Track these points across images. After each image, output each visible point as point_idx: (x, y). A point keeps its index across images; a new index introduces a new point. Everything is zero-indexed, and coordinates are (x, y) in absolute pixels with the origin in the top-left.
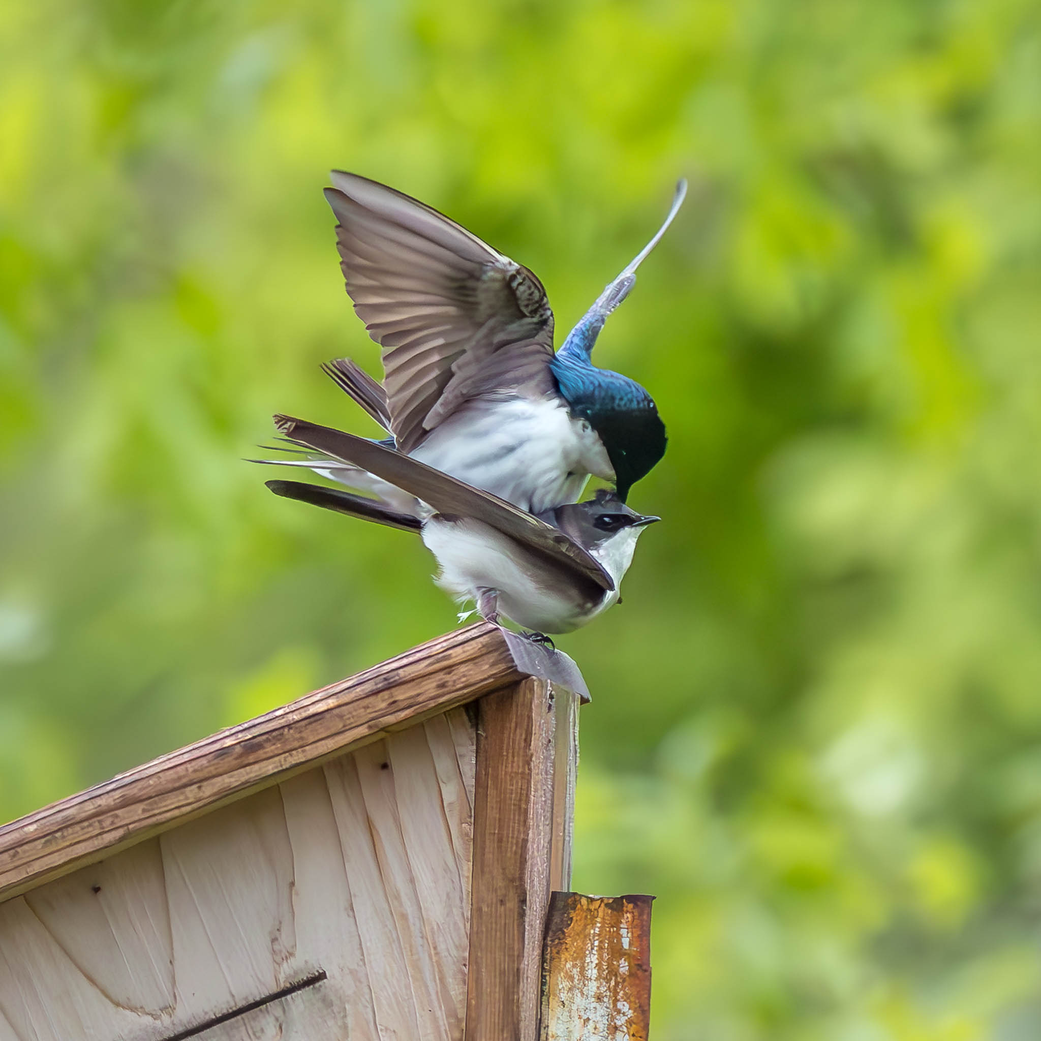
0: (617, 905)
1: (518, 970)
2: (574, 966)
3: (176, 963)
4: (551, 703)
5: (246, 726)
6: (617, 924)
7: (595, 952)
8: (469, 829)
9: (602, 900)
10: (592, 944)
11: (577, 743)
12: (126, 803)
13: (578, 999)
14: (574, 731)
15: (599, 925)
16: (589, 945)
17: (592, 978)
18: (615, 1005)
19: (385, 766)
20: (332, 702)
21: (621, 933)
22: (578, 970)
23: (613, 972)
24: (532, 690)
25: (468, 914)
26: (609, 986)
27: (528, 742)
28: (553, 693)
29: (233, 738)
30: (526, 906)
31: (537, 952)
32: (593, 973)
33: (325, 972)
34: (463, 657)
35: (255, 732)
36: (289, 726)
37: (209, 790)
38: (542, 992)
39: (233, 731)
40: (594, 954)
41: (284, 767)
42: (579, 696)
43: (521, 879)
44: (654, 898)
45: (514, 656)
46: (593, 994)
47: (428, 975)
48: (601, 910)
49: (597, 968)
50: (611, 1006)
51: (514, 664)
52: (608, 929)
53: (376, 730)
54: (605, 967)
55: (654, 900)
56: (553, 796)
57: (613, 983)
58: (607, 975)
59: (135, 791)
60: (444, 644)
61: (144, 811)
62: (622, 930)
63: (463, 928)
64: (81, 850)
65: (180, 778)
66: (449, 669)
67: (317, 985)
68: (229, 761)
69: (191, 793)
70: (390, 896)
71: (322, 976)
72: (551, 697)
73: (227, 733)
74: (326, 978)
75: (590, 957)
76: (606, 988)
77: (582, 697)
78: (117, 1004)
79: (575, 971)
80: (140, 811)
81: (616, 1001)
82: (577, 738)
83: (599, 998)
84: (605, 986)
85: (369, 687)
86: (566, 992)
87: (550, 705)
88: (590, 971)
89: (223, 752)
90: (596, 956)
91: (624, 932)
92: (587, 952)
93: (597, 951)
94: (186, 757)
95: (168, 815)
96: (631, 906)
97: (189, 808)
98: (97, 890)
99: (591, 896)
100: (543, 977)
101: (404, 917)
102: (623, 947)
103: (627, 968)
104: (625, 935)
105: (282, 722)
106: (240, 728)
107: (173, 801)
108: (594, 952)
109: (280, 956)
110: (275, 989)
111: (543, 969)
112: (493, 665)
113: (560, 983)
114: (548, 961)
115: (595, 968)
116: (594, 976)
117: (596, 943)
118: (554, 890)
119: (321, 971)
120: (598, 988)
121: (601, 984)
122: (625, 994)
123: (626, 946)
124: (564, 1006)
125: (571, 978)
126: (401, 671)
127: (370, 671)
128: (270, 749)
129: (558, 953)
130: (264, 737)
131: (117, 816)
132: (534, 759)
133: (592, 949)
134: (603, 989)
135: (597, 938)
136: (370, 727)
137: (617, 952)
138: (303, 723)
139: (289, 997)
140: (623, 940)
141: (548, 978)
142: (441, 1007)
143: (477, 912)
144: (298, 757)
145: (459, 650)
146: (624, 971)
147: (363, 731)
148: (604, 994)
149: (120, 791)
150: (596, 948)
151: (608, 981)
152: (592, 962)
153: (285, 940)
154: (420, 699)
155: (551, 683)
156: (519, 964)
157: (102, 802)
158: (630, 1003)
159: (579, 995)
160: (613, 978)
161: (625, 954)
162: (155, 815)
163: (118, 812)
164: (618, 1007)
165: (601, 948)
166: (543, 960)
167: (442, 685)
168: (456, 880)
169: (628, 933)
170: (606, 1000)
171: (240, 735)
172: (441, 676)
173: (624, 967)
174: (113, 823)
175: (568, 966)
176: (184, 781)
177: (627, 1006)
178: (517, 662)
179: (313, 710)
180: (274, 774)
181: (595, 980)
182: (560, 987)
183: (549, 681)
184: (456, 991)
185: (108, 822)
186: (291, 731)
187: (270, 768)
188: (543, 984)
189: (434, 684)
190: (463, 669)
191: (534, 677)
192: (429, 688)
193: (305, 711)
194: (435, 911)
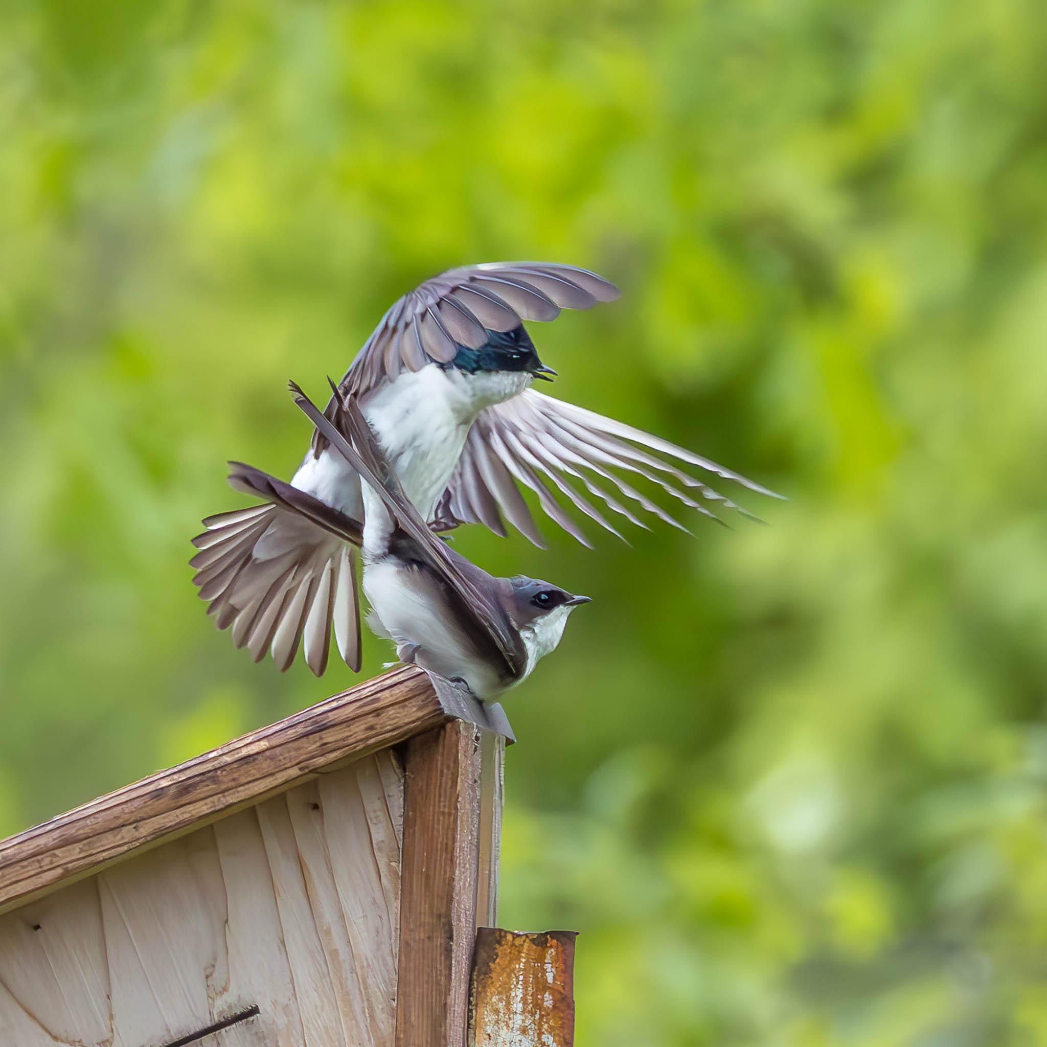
0: (541, 941)
1: (445, 1004)
2: (500, 1000)
3: (114, 997)
4: (476, 745)
5: (180, 767)
6: (541, 960)
7: (521, 987)
8: (398, 867)
9: (526, 935)
10: (517, 978)
11: (502, 783)
12: (66, 842)
13: (504, 1033)
14: (500, 774)
15: (524, 960)
16: (514, 979)
17: (517, 1012)
18: (539, 1039)
19: (316, 807)
20: (264, 744)
21: (545, 968)
22: (504, 1003)
23: (538, 1005)
24: (458, 733)
25: (396, 950)
26: (534, 1020)
27: (455, 783)
28: (479, 735)
29: (169, 778)
30: (453, 942)
31: (463, 988)
32: (518, 1006)
33: (257, 1006)
34: (391, 700)
35: (189, 773)
36: (222, 768)
37: (146, 829)
38: (469, 1024)
39: (168, 773)
40: (519, 988)
41: (218, 808)
42: (505, 738)
43: (448, 915)
44: (577, 934)
45: (440, 699)
46: (518, 1026)
47: (357, 1008)
48: (526, 945)
49: (522, 1002)
50: (536, 1039)
51: (441, 707)
52: (532, 964)
53: (307, 771)
54: (530, 1001)
55: (577, 936)
56: (478, 835)
57: (537, 1017)
58: (531, 1008)
59: (73, 831)
60: (372, 688)
61: (82, 850)
62: (546, 965)
63: (392, 964)
64: (20, 888)
65: (117, 818)
66: (377, 712)
67: (251, 1019)
68: (163, 802)
69: (127, 833)
70: (321, 933)
71: (254, 1011)
72: (477, 738)
73: (162, 775)
74: (259, 1013)
75: (515, 991)
76: (531, 1021)
77: (507, 739)
78: (55, 1038)
79: (501, 1006)
80: (78, 850)
81: (540, 1034)
82: (502, 778)
83: (524, 1031)
84: (530, 1019)
85: (300, 730)
86: (492, 1025)
87: (476, 747)
88: (515, 1005)
89: (159, 793)
90: (521, 990)
91: (548, 967)
92: (513, 986)
93: (521, 985)
94: (124, 798)
95: (105, 854)
96: (555, 941)
97: (125, 848)
98: (37, 927)
99: (516, 932)
100: (470, 1011)
101: (334, 953)
102: (547, 981)
103: (551, 1002)
104: (549, 970)
105: (216, 764)
106: (175, 770)
107: (110, 840)
108: (519, 986)
109: (214, 991)
110: (209, 1024)
111: (470, 1003)
112: (420, 708)
113: (486, 1016)
114: (475, 994)
115: (520, 1002)
116: (519, 1010)
117: (521, 978)
118: (479, 927)
119: (254, 1006)
120: (523, 1021)
121: (526, 1017)
122: (550, 1027)
123: (550, 979)
124: (490, 1039)
125: (497, 1012)
126: (330, 714)
127: (300, 714)
128: (204, 790)
129: (484, 987)
130: (198, 779)
131: (55, 855)
132: (460, 799)
133: (518, 983)
134: (528, 1022)
135: (522, 973)
136: (300, 769)
137: (541, 986)
138: (235, 766)
139: (223, 1030)
140: (547, 974)
141: (474, 1012)
142: (370, 1040)
143: (405, 947)
144: (231, 799)
145: (386, 693)
146: (548, 1005)
147: (294, 772)
148: (529, 1027)
149: (57, 831)
150: (521, 983)
151: (533, 1015)
152: (517, 996)
153: (219, 974)
154: (351, 740)
155: (477, 726)
156: (446, 999)
157: (42, 841)
158: (554, 1036)
159: (505, 1028)
160: (538, 1013)
161: (549, 988)
162: (91, 855)
163: (57, 852)
164: (543, 1040)
165: (525, 982)
166: (470, 994)
167: (371, 728)
168: (385, 917)
169: (552, 967)
170: (531, 1032)
171: (175, 777)
172: (371, 720)
173: (548, 1000)
174: (51, 863)
175: (494, 1000)
176: (120, 821)
177: (551, 1039)
178: (443, 704)
179: (244, 752)
180: (207, 815)
181: (520, 1014)
182: (486, 1020)
183: (475, 724)
184: (386, 1024)
185: (47, 860)
186: (224, 773)
187: (204, 808)
188: (470, 1018)
189: (363, 727)
190: (391, 712)
191: (460, 720)
192: (358, 731)
193: (238, 753)
194: (364, 946)
